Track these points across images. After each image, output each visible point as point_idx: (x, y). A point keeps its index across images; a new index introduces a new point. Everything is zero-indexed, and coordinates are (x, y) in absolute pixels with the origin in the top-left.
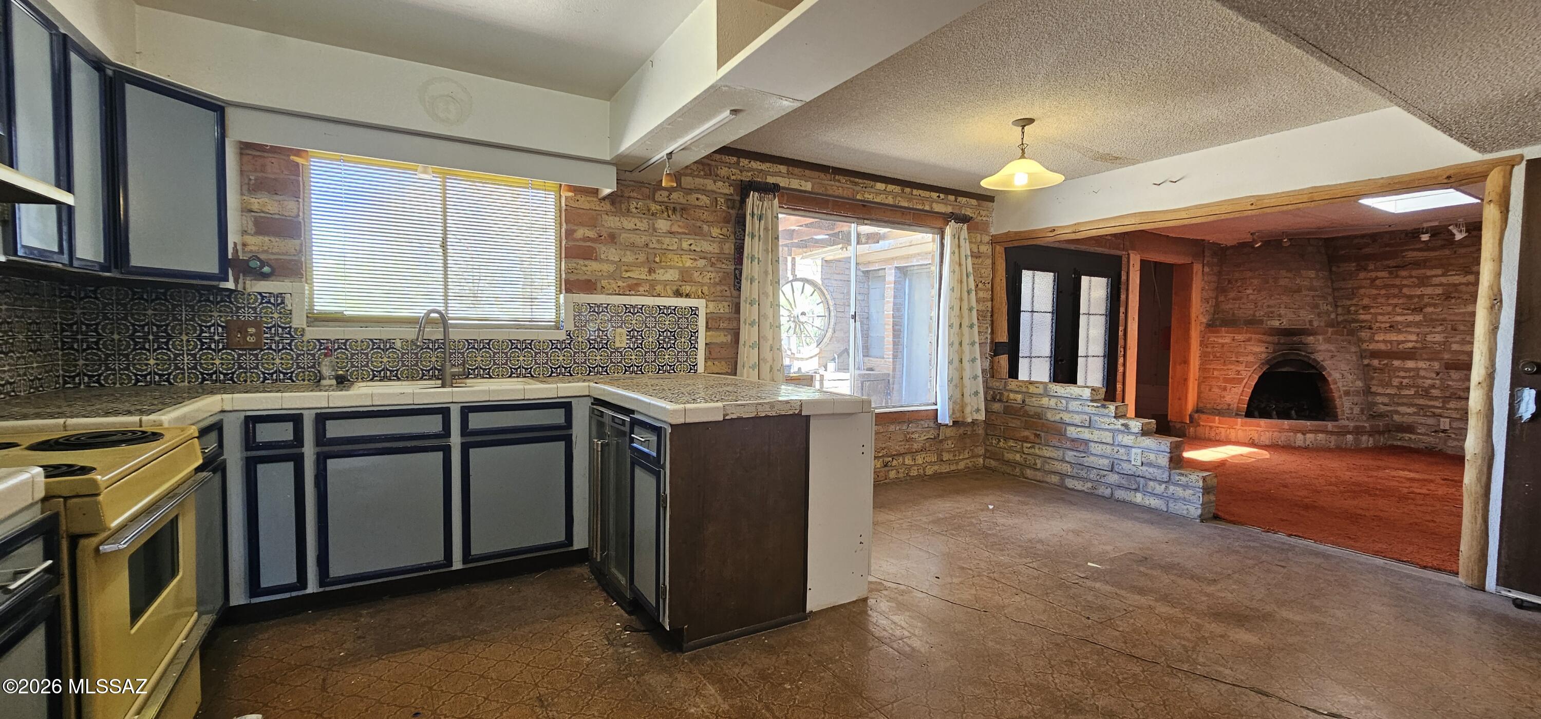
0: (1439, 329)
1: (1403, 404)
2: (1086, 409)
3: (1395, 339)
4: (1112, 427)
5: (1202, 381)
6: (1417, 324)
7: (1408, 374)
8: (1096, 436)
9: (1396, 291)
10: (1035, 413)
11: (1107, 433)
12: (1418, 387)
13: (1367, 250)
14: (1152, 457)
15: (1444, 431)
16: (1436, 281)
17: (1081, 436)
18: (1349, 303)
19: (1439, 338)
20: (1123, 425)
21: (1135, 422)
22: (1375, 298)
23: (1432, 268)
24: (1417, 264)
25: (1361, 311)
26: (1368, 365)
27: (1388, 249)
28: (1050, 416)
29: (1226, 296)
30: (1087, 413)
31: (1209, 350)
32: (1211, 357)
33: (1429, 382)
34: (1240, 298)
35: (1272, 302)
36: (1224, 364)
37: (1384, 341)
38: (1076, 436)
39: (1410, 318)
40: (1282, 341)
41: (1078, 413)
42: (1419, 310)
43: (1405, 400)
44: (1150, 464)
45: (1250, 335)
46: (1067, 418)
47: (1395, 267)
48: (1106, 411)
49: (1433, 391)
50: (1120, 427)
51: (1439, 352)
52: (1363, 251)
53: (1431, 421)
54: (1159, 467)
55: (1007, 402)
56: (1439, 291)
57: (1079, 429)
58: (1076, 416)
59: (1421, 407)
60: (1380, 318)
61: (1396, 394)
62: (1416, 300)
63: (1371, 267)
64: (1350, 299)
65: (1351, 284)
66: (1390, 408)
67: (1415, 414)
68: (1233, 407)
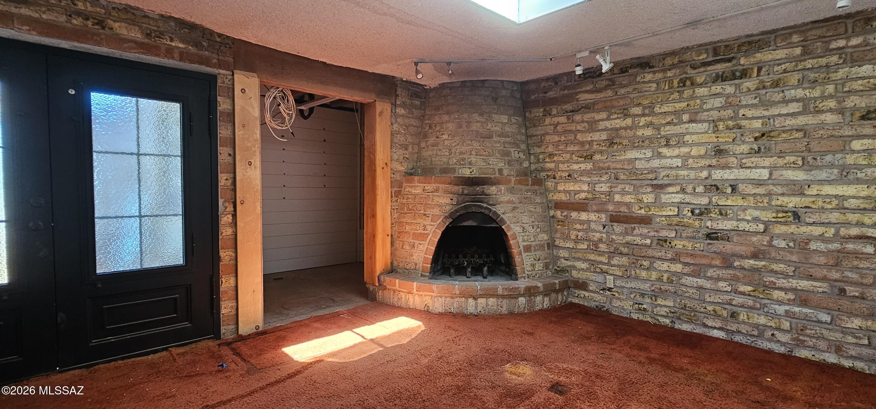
0: (604, 178)
1: (579, 259)
3: (572, 189)
6: (589, 173)
7: (582, 227)
9: (571, 137)
12: (589, 240)
13: (551, 94)
15: (610, 289)
16: (602, 125)
18: (538, 150)
19: (605, 188)
22: (557, 144)
23: (599, 111)
24: (588, 107)
25: (547, 160)
26: (553, 217)
27: (566, 92)
29: (425, 142)
33: (598, 235)
34: (437, 145)
35: (464, 149)
36: (415, 217)
37: (565, 192)
39: (583, 166)
40: (466, 192)
42: (589, 157)
43: (580, 255)
45: (437, 185)
47: (572, 111)
49: (601, 245)
51: (605, 203)
52: (548, 94)
53: (600, 278)
56: (605, 136)
59: (592, 263)
60: (561, 166)
61: (573, 248)
62: (587, 147)
63: (554, 112)
64: (539, 147)
65: (539, 131)
66: (569, 263)
67: (588, 270)
68: (417, 267)
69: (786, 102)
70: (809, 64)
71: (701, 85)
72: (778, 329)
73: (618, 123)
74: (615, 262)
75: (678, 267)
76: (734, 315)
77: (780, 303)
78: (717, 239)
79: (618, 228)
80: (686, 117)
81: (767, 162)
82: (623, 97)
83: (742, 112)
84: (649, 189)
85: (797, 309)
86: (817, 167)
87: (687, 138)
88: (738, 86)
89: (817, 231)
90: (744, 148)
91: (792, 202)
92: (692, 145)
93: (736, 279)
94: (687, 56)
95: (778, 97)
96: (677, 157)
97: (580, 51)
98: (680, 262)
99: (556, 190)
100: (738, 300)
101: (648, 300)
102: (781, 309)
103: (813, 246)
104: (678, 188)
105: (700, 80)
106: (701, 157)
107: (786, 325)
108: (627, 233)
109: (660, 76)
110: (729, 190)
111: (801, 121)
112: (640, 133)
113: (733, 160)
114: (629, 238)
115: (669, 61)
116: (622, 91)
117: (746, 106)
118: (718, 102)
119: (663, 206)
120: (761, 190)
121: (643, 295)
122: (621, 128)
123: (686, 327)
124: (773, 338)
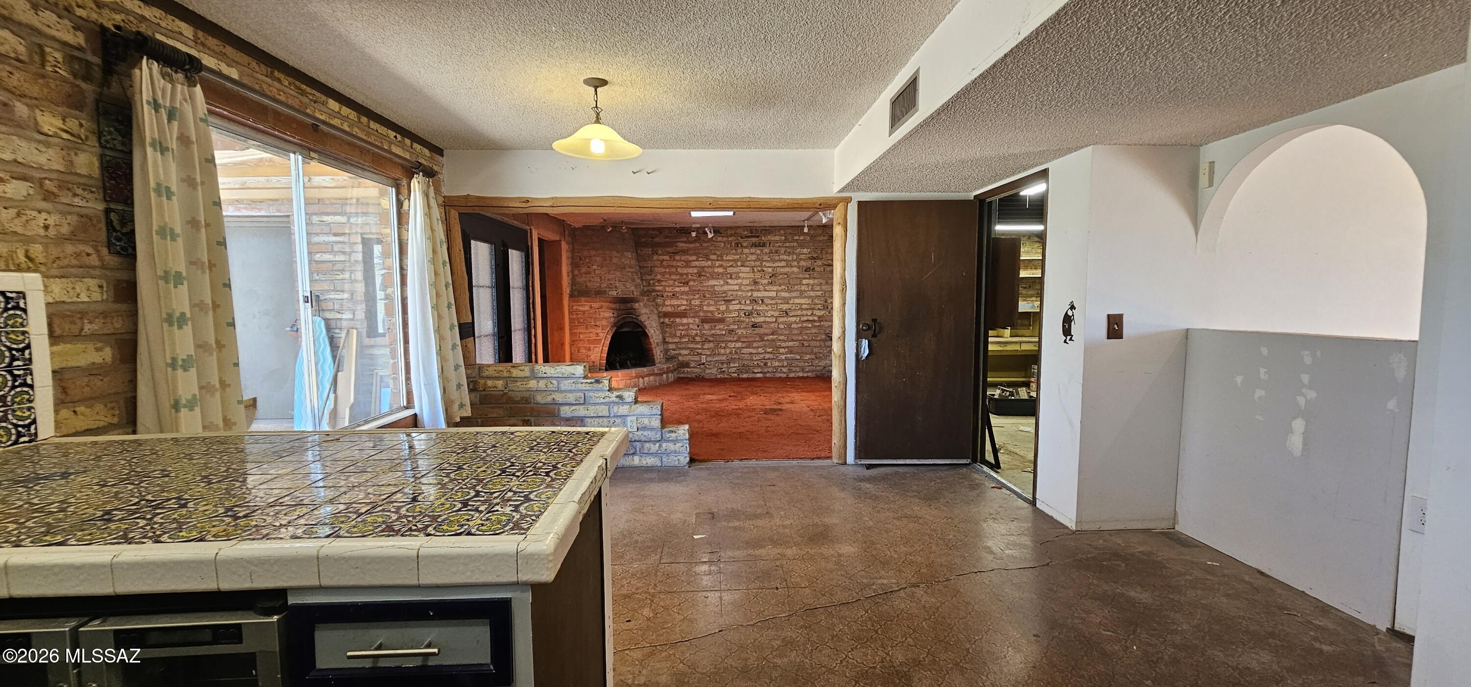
0: (697, 296)
1: (683, 348)
2: (580, 386)
3: (676, 303)
4: (607, 400)
5: (573, 343)
6: (686, 293)
7: (683, 328)
8: (592, 411)
9: (674, 270)
10: (522, 398)
11: (603, 406)
12: (689, 336)
13: (657, 240)
14: (646, 421)
15: (703, 364)
16: (694, 264)
17: (576, 414)
18: (649, 277)
19: (697, 302)
20: (617, 397)
21: (628, 393)
22: (663, 274)
23: (691, 255)
24: (685, 252)
25: (657, 284)
26: (663, 323)
27: (668, 240)
28: (539, 399)
29: (579, 271)
30: (580, 391)
31: (574, 316)
32: (577, 323)
33: (694, 332)
34: (589, 273)
35: (610, 277)
36: (587, 328)
37: (671, 305)
38: (572, 415)
39: (683, 289)
40: (621, 308)
41: (571, 391)
42: (686, 283)
43: (683, 346)
44: (645, 428)
45: (601, 304)
46: (559, 398)
47: (673, 253)
48: (600, 386)
49: (697, 338)
50: (614, 399)
51: (698, 312)
52: (655, 239)
53: (697, 358)
54: (652, 429)
55: (484, 390)
56: (695, 271)
57: (574, 407)
58: (569, 395)
59: (692, 349)
60: (667, 289)
61: (679, 342)
62: (685, 277)
63: (660, 252)
64: (650, 275)
65: (649, 264)
66: (676, 352)
67: (689, 354)
68: (595, 364)
69: (781, 261)
70: (787, 244)
71: (745, 247)
72: (783, 366)
73: (704, 264)
74: (706, 346)
75: (739, 345)
76: (765, 364)
77: (783, 354)
78: (756, 327)
79: (706, 326)
80: (739, 264)
81: (775, 288)
82: (706, 248)
83: (764, 263)
84: (723, 303)
85: (789, 356)
86: (793, 291)
87: (740, 274)
88: (762, 251)
89: (793, 319)
90: (766, 281)
91: (785, 307)
92: (743, 278)
93: (765, 346)
94: (738, 231)
95: (777, 258)
96: (736, 284)
97: (694, 223)
98: (741, 342)
99: (664, 305)
100: (767, 356)
101: (725, 366)
102: (783, 357)
103: (794, 326)
104: (737, 302)
105: (745, 244)
106: (747, 285)
107: (785, 364)
108: (712, 329)
109: (725, 239)
110: (760, 302)
111: (787, 270)
112: (716, 270)
113: (761, 287)
114: (713, 332)
115: (729, 232)
116: (705, 245)
117: (766, 261)
118: (754, 257)
119: (730, 312)
120: (773, 302)
121: (722, 363)
122: (705, 267)
123: (745, 376)
124: (781, 372)
